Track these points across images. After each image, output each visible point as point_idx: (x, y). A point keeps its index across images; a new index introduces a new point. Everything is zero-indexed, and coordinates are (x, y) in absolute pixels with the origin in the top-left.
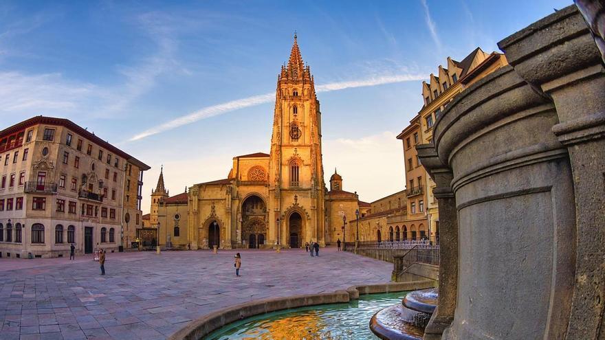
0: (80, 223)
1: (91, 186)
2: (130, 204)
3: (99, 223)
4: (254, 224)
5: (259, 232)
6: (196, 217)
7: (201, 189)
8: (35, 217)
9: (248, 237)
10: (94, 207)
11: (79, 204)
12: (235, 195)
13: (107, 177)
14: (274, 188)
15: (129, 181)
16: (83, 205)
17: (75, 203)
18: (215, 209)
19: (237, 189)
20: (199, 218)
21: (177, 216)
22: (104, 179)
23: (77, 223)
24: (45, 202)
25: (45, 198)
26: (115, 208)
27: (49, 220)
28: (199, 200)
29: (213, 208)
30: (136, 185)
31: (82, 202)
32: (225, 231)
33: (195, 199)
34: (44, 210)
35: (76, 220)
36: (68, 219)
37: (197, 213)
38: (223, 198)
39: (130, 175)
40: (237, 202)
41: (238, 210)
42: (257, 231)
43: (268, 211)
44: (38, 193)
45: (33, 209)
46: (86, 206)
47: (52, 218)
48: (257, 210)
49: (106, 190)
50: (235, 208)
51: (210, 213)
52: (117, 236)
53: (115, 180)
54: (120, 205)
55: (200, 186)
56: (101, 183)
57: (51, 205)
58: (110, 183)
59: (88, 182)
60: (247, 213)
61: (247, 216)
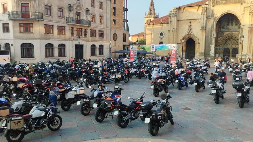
0: (71, 42)
1: (78, 14)
2: (118, 26)
3: (88, 41)
4: (229, 39)
5: (234, 46)
6: (175, 34)
7: (180, 11)
8: (23, 39)
9: (222, 51)
10: (83, 30)
11: (68, 28)
12: (210, 14)
13: (93, 6)
14: (249, 5)
15: (114, 8)
16: (73, 28)
17: (65, 27)
18: (192, 27)
19: (212, 8)
20: (177, 36)
21: (161, 34)
22: (90, 8)
23: (68, 42)
24: (32, 27)
25: (32, 24)
26: (103, 30)
27: (38, 41)
28: (178, 20)
29: (190, 26)
30: (121, 11)
31: (71, 26)
32: (199, 46)
33: (174, 19)
34: (33, 33)
35: (66, 40)
36: (58, 39)
37: (176, 31)
38: (199, 18)
39: (115, 3)
40: (212, 21)
41: (212, 27)
42: (231, 46)
43: (242, 26)
44: (22, 20)
45: (20, 32)
46: (75, 29)
47: (40, 39)
48: (233, 27)
49: (94, 16)
50: (209, 26)
51: (188, 31)
52: (106, 51)
53: (101, 8)
54: (107, 27)
55: (179, 9)
56: (87, 11)
57: (39, 29)
58: (97, 11)
59: (75, 11)
60: (222, 30)
61: (223, 32)
